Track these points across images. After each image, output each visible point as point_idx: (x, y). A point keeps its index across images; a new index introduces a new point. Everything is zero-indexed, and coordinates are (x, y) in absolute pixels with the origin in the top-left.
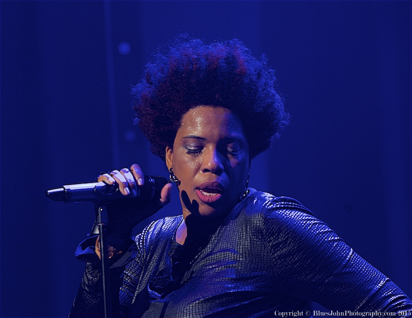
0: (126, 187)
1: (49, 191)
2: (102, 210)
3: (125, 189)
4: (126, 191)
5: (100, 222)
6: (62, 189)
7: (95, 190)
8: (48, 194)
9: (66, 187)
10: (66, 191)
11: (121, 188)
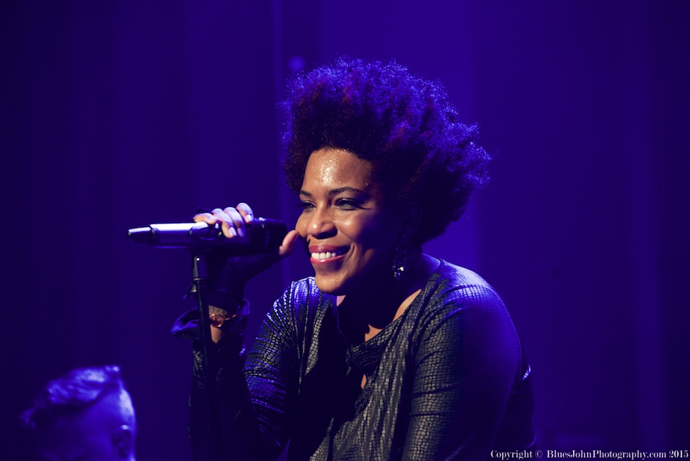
0: (230, 226)
1: (131, 231)
2: (198, 259)
3: (230, 231)
4: (230, 233)
5: (197, 276)
6: (147, 229)
7: (191, 232)
8: (129, 234)
9: (154, 226)
10: (153, 231)
11: (224, 228)
